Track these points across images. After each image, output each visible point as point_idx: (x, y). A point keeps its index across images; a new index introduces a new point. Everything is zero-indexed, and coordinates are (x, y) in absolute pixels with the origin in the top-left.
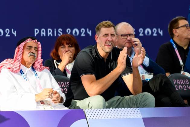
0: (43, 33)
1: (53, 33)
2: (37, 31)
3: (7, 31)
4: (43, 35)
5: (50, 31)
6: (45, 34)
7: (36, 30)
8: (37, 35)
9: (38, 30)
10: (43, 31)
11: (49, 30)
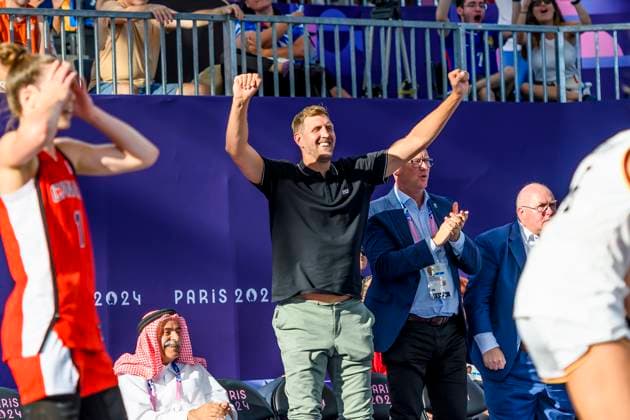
0: (191, 299)
1: (209, 298)
2: (179, 295)
3: (125, 295)
4: (191, 301)
5: (203, 294)
6: (193, 299)
7: (176, 292)
8: (179, 301)
9: (181, 292)
10: (191, 295)
11: (201, 291)
